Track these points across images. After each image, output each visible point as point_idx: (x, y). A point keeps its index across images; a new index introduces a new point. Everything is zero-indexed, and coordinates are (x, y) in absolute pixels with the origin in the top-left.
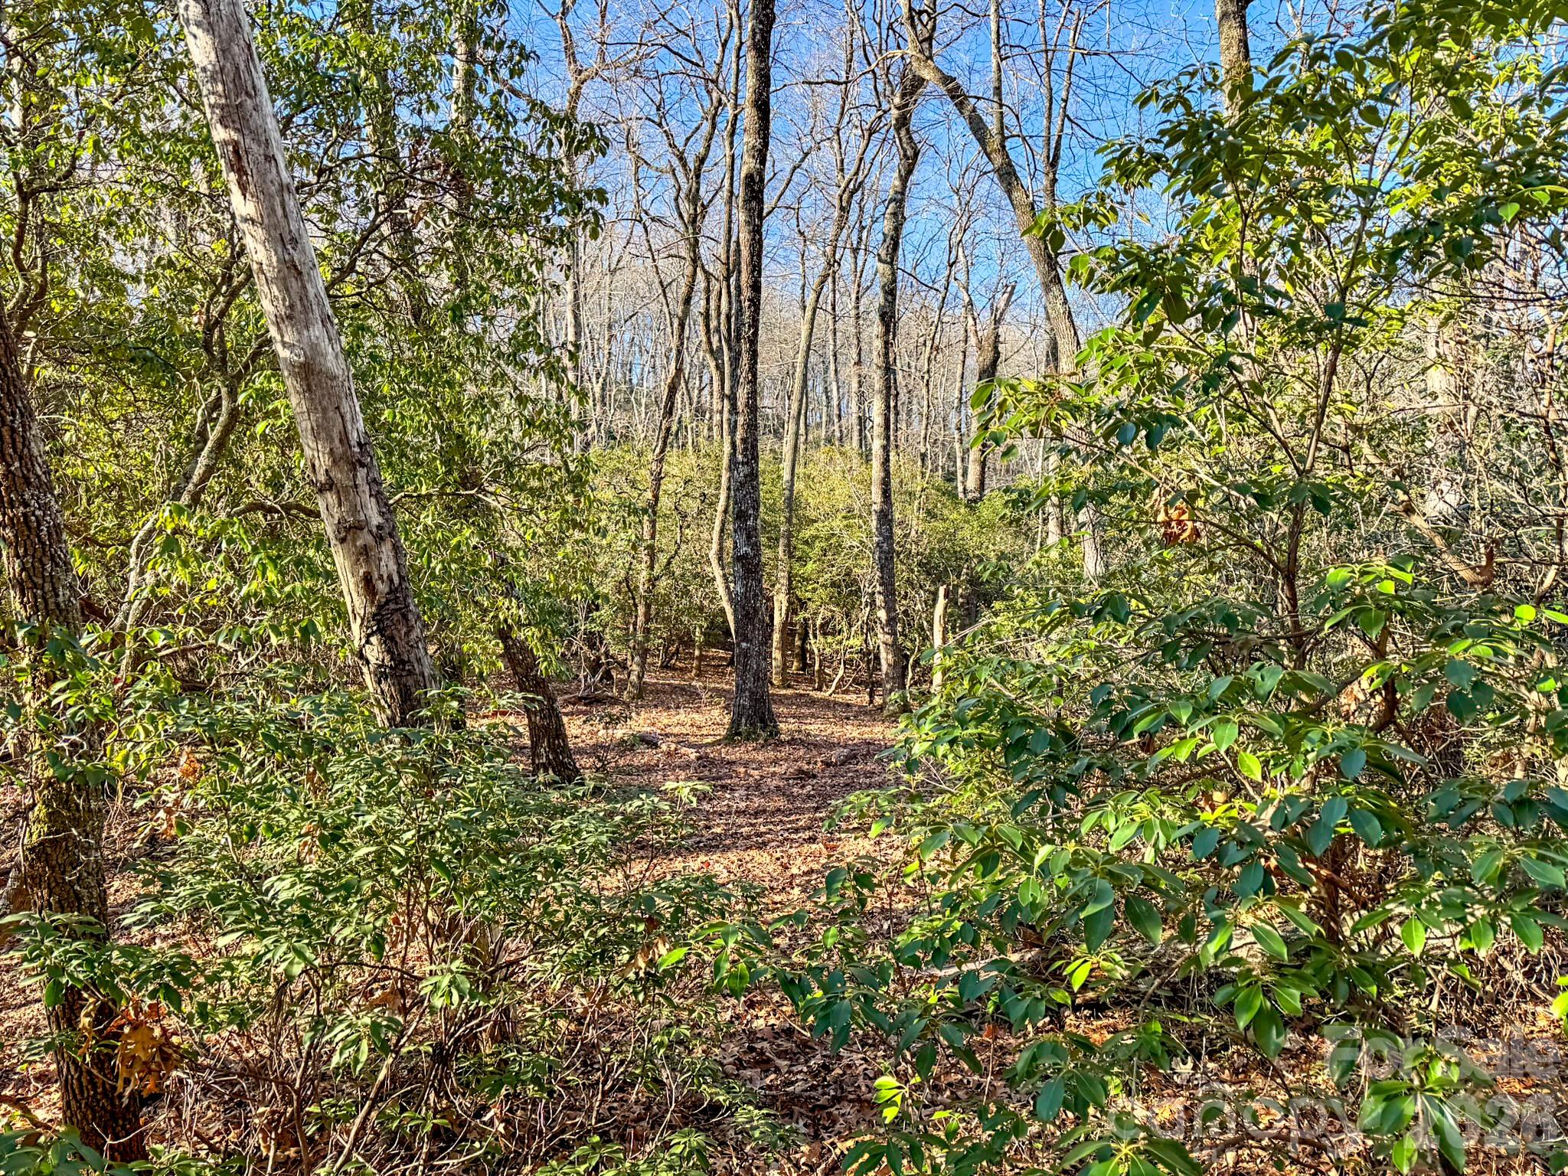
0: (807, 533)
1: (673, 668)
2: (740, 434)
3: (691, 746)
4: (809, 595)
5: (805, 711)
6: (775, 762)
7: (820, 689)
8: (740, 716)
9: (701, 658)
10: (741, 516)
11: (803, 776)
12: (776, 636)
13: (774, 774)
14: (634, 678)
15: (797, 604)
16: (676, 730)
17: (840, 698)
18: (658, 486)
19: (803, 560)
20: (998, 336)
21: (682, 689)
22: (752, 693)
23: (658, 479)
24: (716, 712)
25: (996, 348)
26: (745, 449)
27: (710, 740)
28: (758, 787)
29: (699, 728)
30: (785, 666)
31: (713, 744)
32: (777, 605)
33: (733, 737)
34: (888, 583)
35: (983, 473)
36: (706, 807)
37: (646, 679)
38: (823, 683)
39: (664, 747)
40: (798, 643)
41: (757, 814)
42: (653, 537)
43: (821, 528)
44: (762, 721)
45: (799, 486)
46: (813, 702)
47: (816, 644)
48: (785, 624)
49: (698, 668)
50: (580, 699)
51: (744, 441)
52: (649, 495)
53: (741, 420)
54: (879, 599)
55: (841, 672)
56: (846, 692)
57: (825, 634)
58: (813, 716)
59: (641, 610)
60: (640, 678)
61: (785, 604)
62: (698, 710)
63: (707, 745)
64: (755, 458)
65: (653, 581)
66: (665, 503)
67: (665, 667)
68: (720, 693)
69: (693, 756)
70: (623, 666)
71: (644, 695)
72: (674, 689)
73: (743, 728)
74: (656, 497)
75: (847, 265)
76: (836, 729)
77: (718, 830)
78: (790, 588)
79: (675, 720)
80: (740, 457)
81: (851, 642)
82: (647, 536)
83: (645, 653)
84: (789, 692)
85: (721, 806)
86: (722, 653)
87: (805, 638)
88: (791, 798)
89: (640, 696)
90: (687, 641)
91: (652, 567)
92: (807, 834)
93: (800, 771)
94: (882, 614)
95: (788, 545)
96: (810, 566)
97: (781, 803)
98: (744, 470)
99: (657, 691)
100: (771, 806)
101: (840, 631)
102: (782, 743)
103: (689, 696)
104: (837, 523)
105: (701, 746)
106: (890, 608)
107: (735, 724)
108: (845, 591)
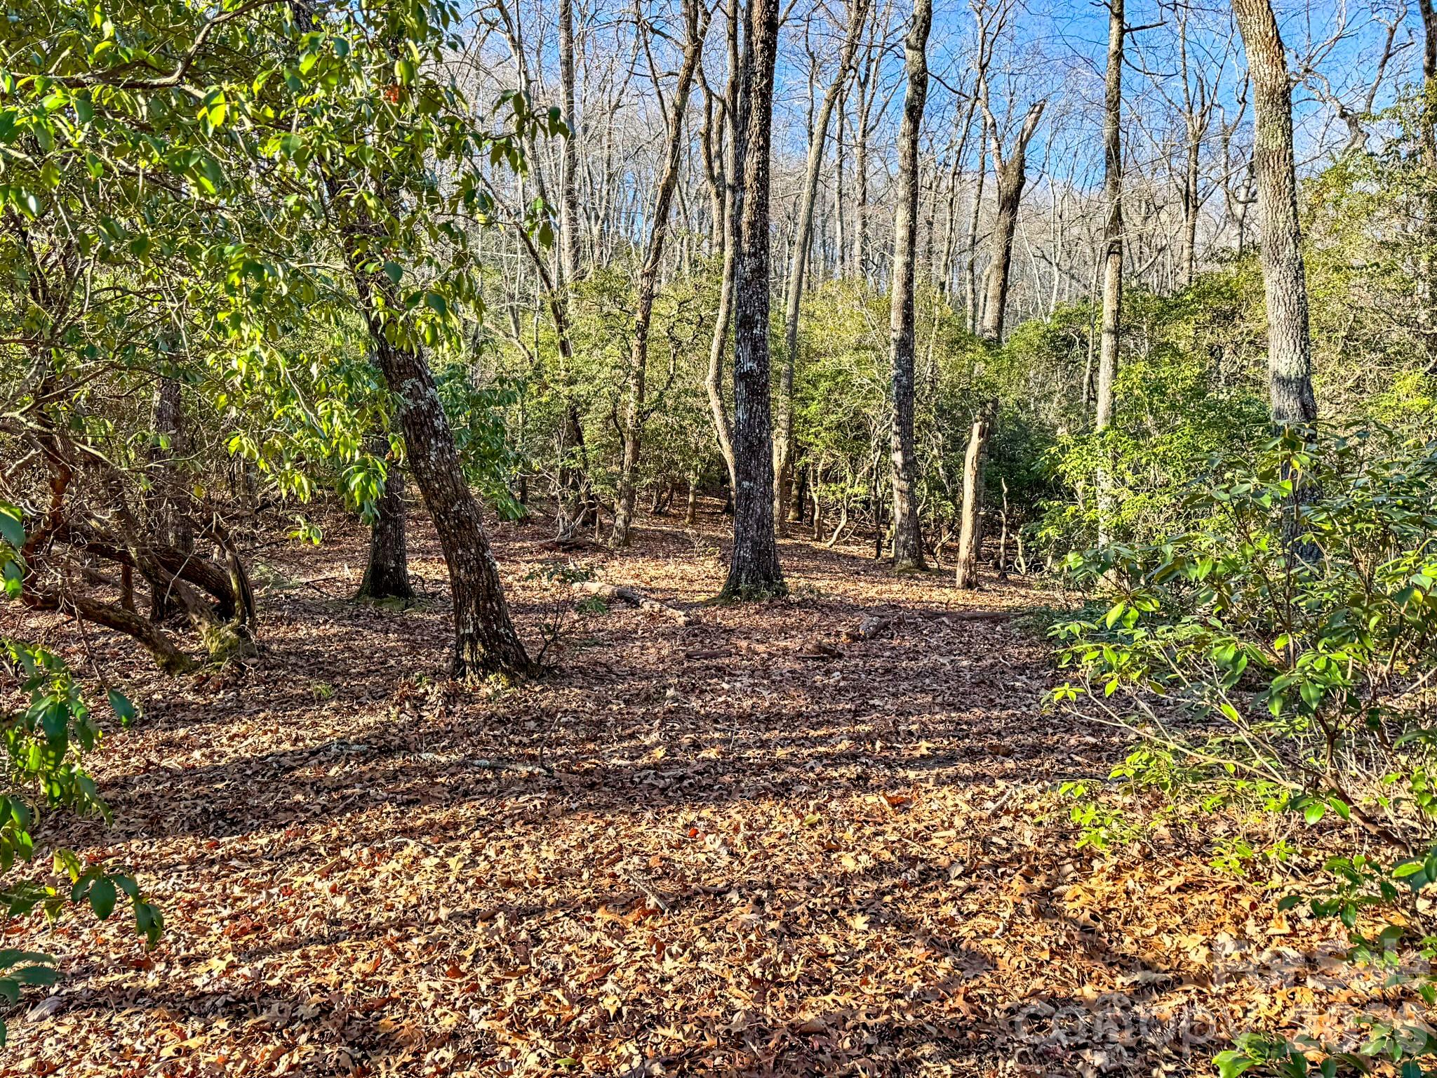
0: (814, 368)
1: (667, 515)
2: (746, 217)
3: (680, 606)
4: (811, 439)
5: (809, 563)
6: (784, 631)
7: (819, 539)
8: (740, 570)
9: (695, 505)
10: (746, 323)
11: (826, 654)
12: (776, 482)
13: (786, 651)
14: (620, 522)
15: (797, 450)
16: (663, 584)
17: (842, 549)
18: (649, 306)
19: (804, 402)
20: (1023, 160)
21: (675, 536)
22: (754, 543)
23: (649, 297)
24: (710, 564)
25: (1021, 172)
26: (753, 236)
27: (702, 597)
28: (766, 673)
29: (691, 581)
30: (783, 515)
31: (706, 604)
32: (775, 449)
33: (731, 595)
34: (905, 422)
35: (1001, 310)
36: (695, 703)
37: (636, 524)
38: (823, 533)
39: (646, 607)
40: (795, 492)
41: (770, 720)
42: (643, 363)
43: (827, 364)
44: (767, 578)
45: (802, 324)
46: (815, 554)
47: (816, 492)
48: (784, 470)
49: (693, 515)
50: (558, 544)
51: (752, 225)
52: (639, 316)
53: (748, 197)
54: (895, 442)
55: (843, 523)
56: (847, 543)
57: (825, 481)
58: (818, 569)
59: (629, 448)
60: (626, 523)
61: (785, 449)
62: (690, 561)
63: (697, 605)
64: (765, 248)
65: (642, 415)
66: (658, 327)
67: (658, 513)
68: (716, 541)
69: (681, 620)
70: (610, 510)
71: (630, 542)
72: (665, 536)
73: (742, 587)
74: (646, 318)
75: (853, 99)
76: (849, 586)
77: (712, 754)
78: (790, 433)
79: (662, 572)
80: (746, 247)
81: (857, 489)
82: (635, 363)
83: (630, 495)
84: (788, 541)
85: (716, 704)
86: (716, 501)
87: (803, 487)
88: (816, 693)
89: (626, 543)
90: (682, 487)
91: (641, 399)
92: (854, 770)
93: (820, 648)
94: (897, 457)
95: (790, 386)
96: (814, 408)
97: (802, 702)
98: (749, 263)
99: (647, 537)
100: (788, 706)
101: (843, 479)
102: (790, 605)
103: (680, 545)
104: (847, 359)
105: (691, 606)
106: (906, 450)
107: (733, 579)
108: (851, 435)
